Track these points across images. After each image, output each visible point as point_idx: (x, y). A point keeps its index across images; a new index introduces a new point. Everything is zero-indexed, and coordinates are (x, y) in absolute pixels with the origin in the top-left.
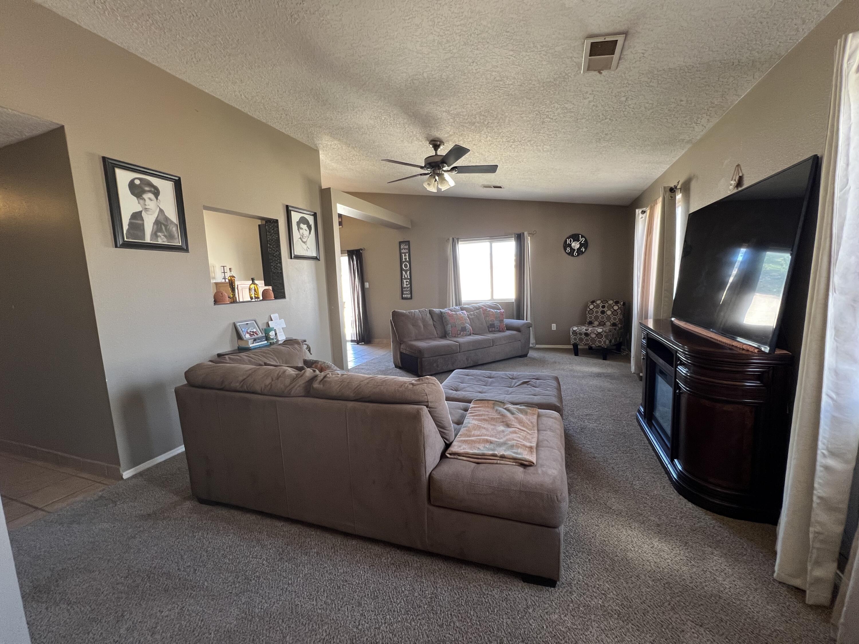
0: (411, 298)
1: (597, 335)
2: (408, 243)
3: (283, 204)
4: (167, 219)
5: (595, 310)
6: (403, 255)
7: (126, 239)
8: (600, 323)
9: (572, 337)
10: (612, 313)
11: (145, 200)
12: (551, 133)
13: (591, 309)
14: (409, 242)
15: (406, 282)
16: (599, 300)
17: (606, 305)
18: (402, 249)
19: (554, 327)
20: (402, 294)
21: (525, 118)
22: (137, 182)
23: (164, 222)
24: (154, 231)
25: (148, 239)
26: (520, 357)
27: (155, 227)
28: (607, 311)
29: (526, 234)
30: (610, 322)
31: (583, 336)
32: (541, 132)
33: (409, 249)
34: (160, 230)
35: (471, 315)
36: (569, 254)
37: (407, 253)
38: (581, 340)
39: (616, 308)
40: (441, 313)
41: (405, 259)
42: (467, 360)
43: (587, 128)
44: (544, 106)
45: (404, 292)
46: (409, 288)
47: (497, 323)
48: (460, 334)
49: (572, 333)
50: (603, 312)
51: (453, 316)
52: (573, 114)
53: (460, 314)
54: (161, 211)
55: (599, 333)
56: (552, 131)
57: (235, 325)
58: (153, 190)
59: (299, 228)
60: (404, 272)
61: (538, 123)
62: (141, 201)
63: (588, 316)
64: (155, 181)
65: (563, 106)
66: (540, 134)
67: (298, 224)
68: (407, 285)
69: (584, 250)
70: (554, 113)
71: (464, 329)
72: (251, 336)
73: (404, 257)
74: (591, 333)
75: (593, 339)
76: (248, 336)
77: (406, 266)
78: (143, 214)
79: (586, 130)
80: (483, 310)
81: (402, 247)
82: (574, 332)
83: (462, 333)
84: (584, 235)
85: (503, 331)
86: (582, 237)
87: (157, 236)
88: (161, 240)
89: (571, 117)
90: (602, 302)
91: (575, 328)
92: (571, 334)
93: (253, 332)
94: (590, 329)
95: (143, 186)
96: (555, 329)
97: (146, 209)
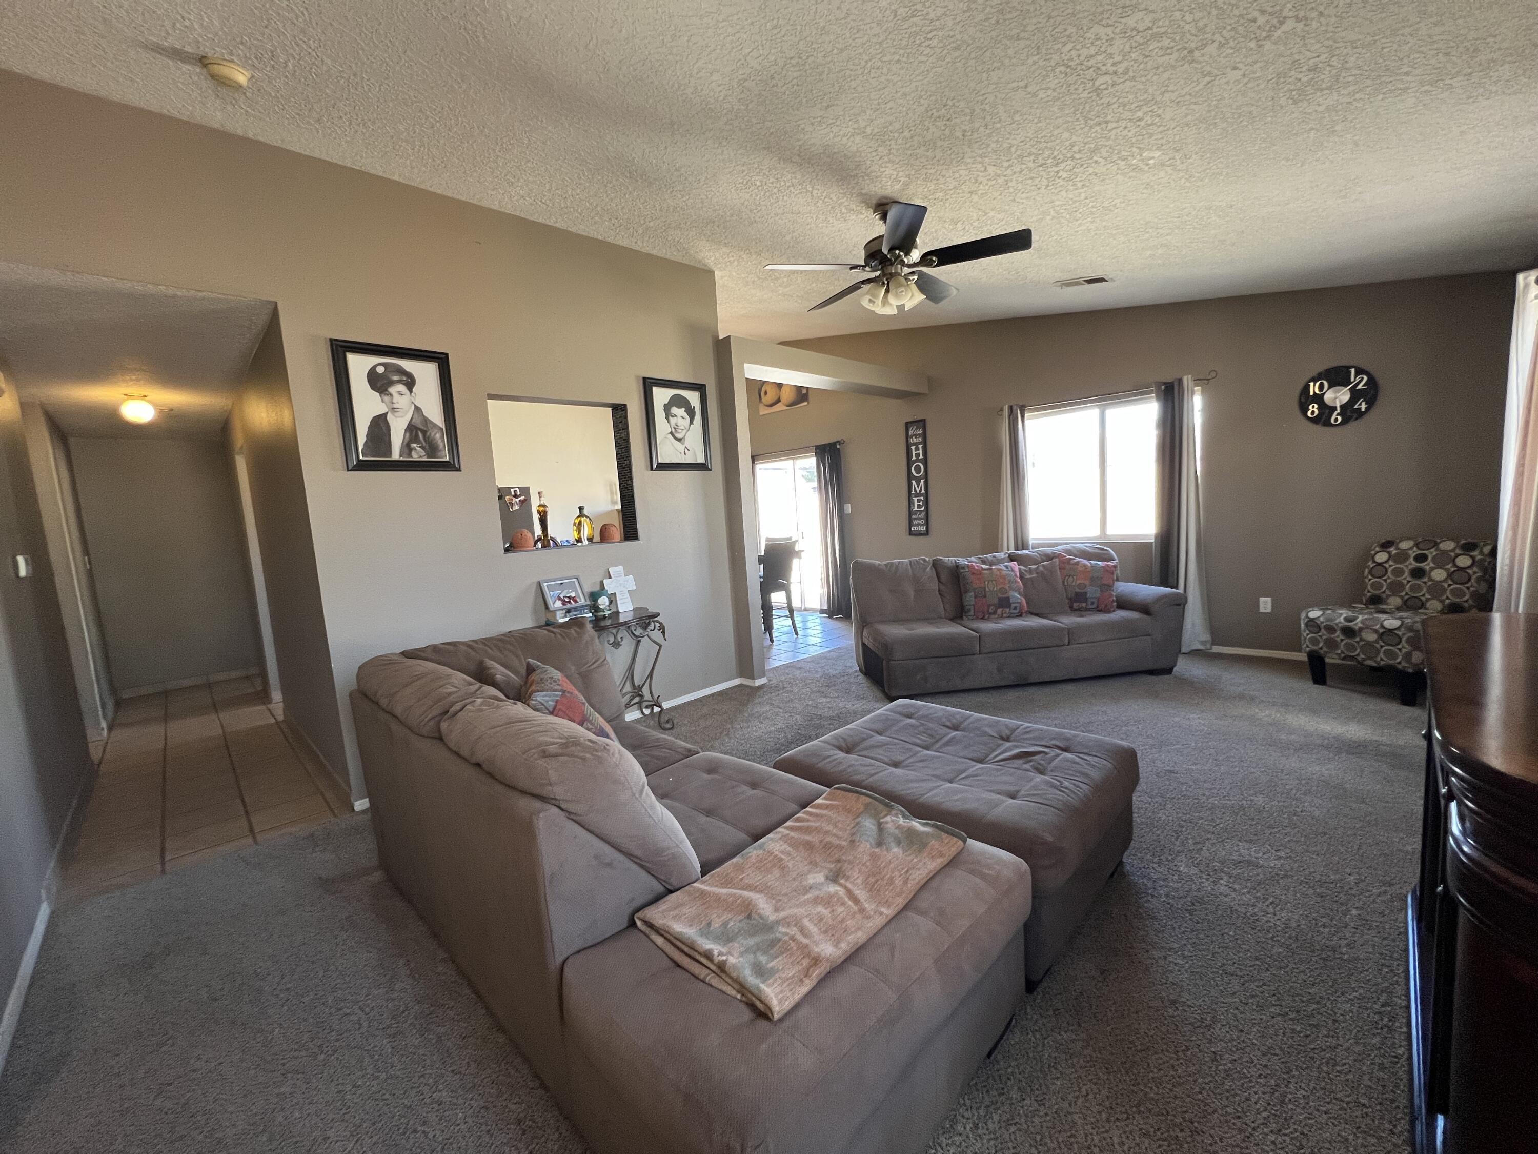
0: (927, 533)
1: (1381, 636)
2: (922, 423)
3: (637, 377)
4: (426, 421)
5: (1392, 566)
6: (913, 448)
7: (361, 458)
8: (1405, 602)
9: (1306, 634)
10: (1450, 575)
11: (391, 395)
12: (1140, 114)
13: (1380, 564)
14: (924, 421)
15: (919, 501)
16: (1409, 539)
17: (1431, 553)
18: (912, 437)
19: (1266, 605)
20: (910, 524)
21: (1042, 95)
22: (380, 370)
23: (422, 428)
24: (406, 441)
25: (396, 455)
26: (1151, 672)
27: (408, 435)
28: (1432, 569)
29: (1187, 380)
30: (1442, 601)
31: (1338, 636)
32: (1109, 118)
33: (924, 436)
34: (415, 439)
35: (1030, 571)
36: (1315, 420)
37: (919, 443)
38: (1332, 644)
39: (1464, 561)
40: (957, 566)
41: (918, 455)
42: (1000, 671)
43: (1235, 68)
44: (1070, 46)
45: (915, 522)
46: (923, 514)
47: (1092, 592)
48: (995, 613)
49: (1307, 625)
50: (1418, 573)
51: (981, 574)
52: (1166, 42)
53: (999, 570)
54: (417, 409)
55: (1391, 631)
56: (1139, 107)
57: (539, 585)
58: (405, 378)
59: (668, 415)
60: (914, 482)
61: (1085, 95)
62: (386, 398)
63: (1370, 581)
64: (408, 365)
65: (1120, 27)
66: (1111, 126)
67: (667, 408)
68: (919, 506)
69: (1363, 407)
70: (1111, 56)
71: (1005, 603)
72: (563, 604)
73: (914, 453)
74: (1361, 629)
75: (1369, 644)
76: (558, 604)
77: (918, 469)
78: (390, 418)
79: (1237, 74)
80: (1062, 562)
81: (911, 433)
82: (1311, 622)
83: (999, 611)
84: (1362, 366)
85: (1107, 611)
86: (1359, 372)
87: (411, 450)
88: (418, 455)
89: (1167, 51)
90: (1417, 545)
91: (1314, 614)
92: (1303, 626)
93: (569, 598)
94: (1360, 618)
95: (390, 375)
96: (1269, 610)
97: (393, 410)
